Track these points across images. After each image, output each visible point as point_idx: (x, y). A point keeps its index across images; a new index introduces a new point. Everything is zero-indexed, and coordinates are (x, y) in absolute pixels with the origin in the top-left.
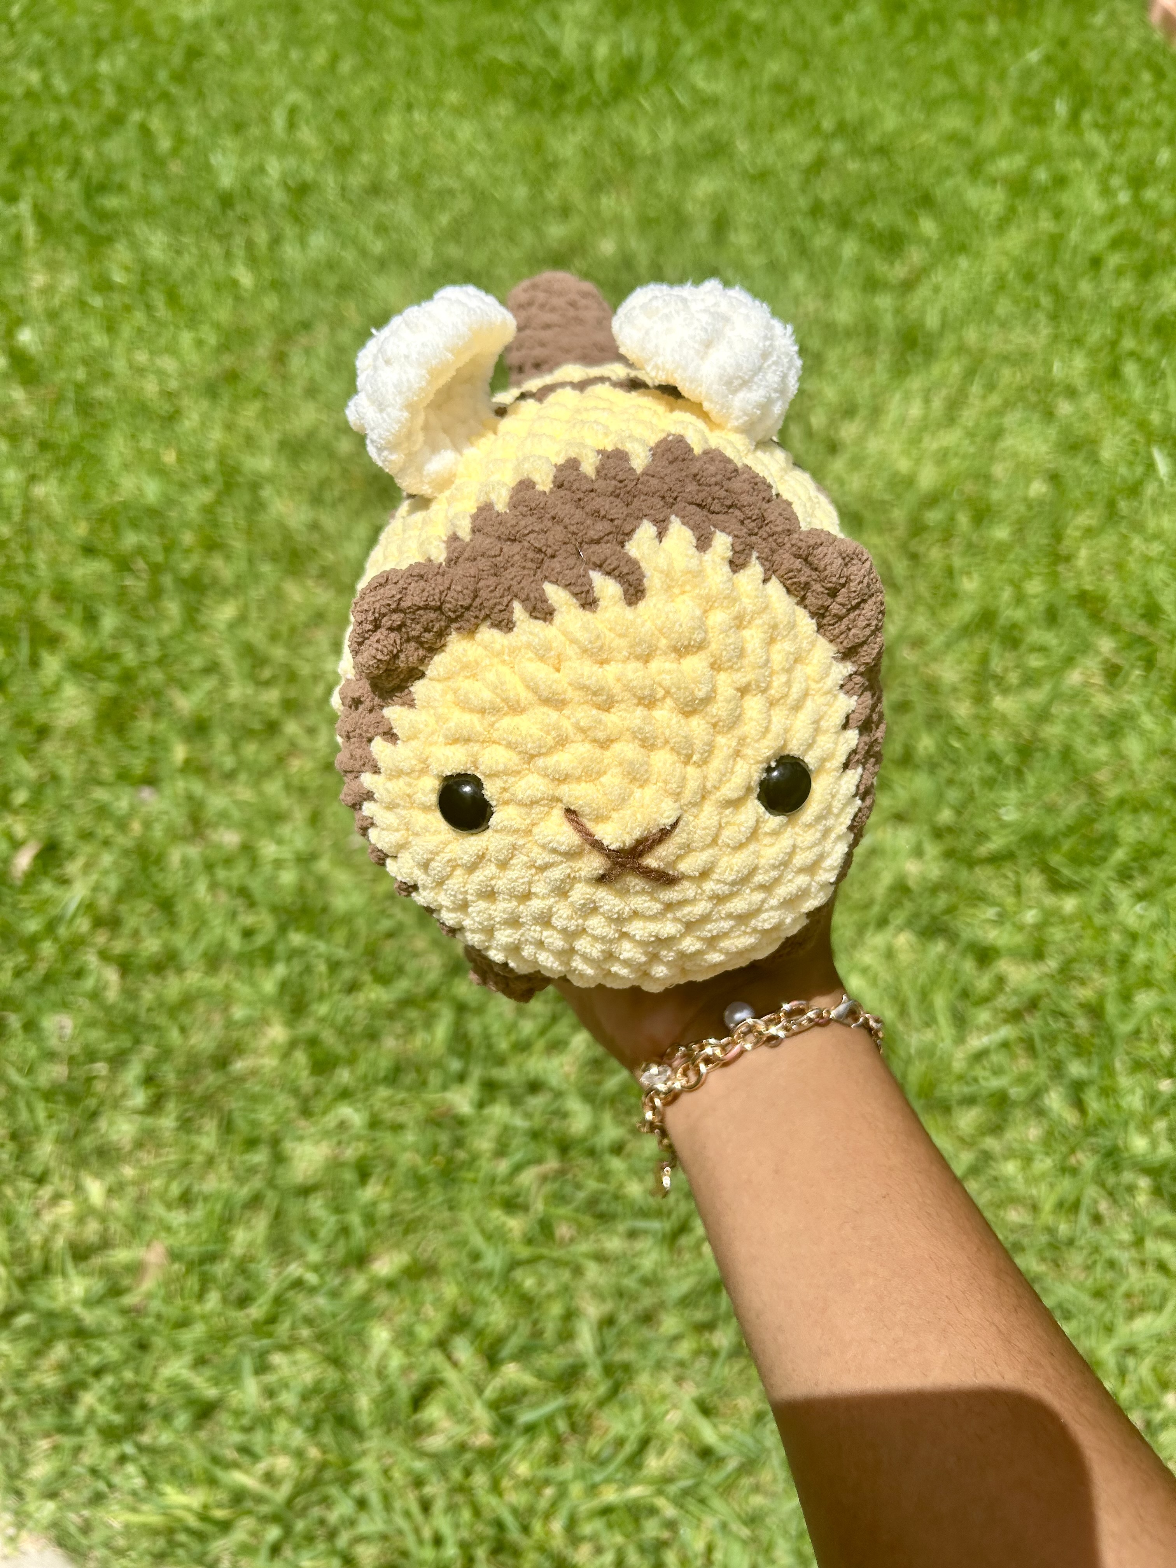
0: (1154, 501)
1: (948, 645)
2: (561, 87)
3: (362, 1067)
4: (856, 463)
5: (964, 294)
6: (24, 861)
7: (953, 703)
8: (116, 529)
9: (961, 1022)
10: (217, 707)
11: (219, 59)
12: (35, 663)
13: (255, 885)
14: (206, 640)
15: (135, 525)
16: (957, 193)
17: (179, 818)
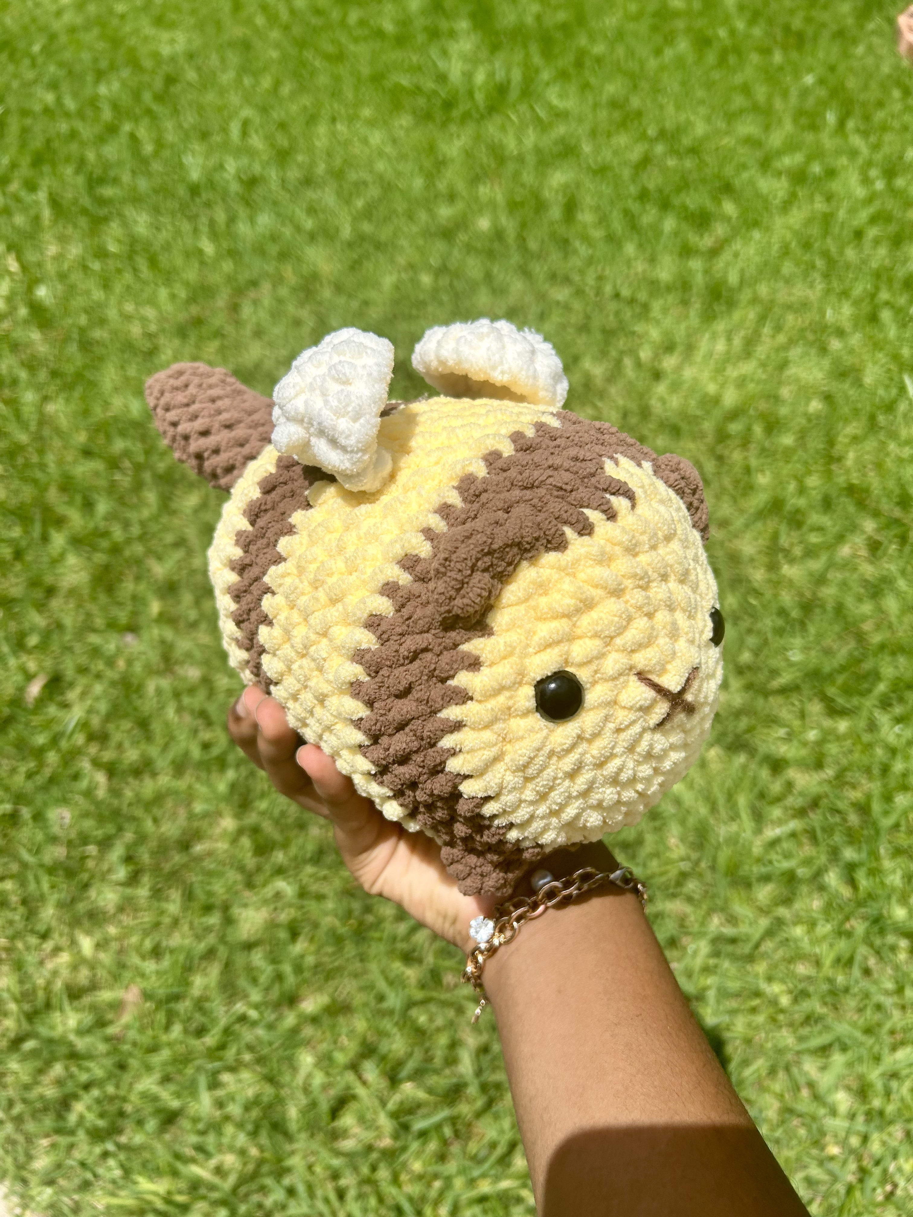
0: (905, 416)
1: (747, 526)
2: (448, 105)
3: (293, 850)
4: (675, 387)
5: (757, 259)
6: (35, 689)
7: (751, 570)
8: (109, 438)
9: (758, 817)
10: (184, 572)
11: (189, 84)
12: (45, 538)
13: (212, 709)
14: (176, 522)
15: (123, 434)
16: (752, 183)
17: (154, 657)
